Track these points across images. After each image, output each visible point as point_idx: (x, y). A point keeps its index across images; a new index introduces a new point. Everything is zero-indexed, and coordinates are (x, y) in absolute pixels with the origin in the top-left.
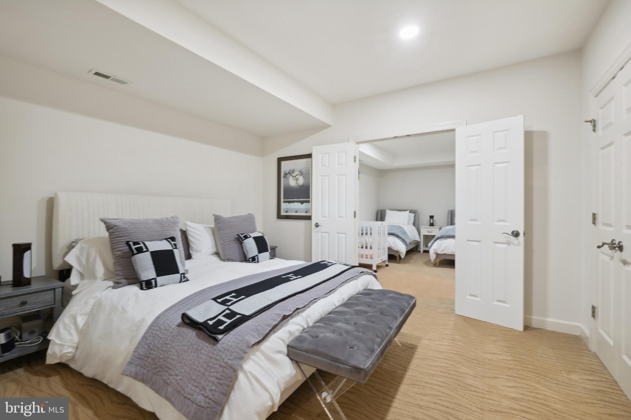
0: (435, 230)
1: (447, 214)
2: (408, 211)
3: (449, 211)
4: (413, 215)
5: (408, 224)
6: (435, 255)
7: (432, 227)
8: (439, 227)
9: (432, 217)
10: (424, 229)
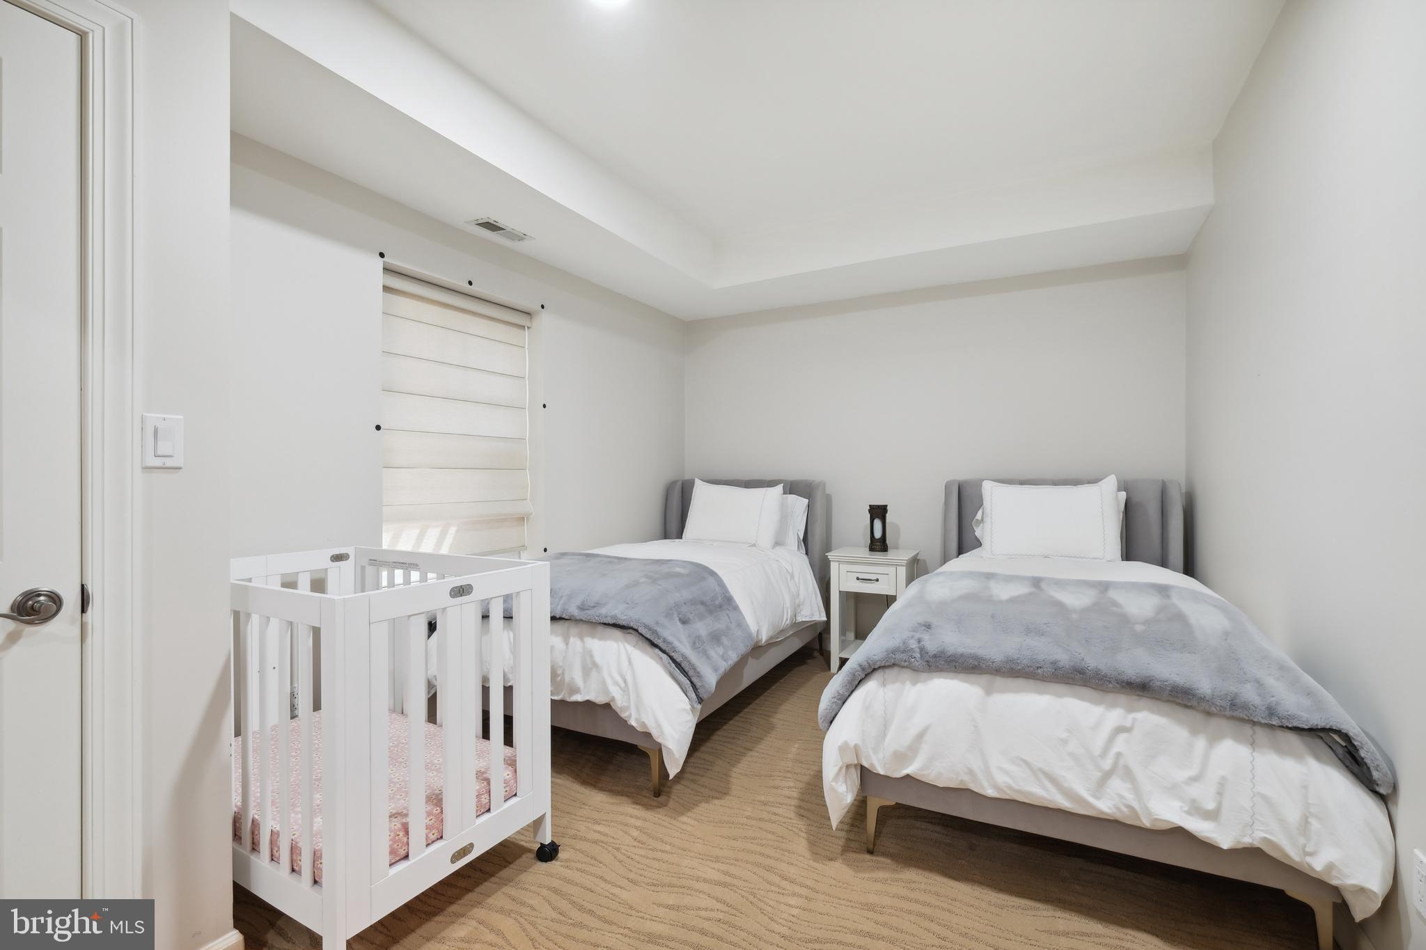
0: (891, 570)
1: (943, 500)
2: (780, 488)
3: (948, 487)
4: (799, 504)
5: (778, 543)
6: (855, 776)
7: (878, 557)
8: (906, 556)
9: (878, 512)
10: (844, 567)
